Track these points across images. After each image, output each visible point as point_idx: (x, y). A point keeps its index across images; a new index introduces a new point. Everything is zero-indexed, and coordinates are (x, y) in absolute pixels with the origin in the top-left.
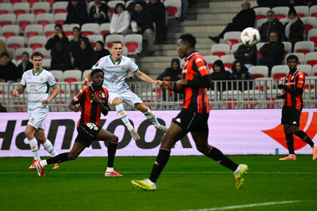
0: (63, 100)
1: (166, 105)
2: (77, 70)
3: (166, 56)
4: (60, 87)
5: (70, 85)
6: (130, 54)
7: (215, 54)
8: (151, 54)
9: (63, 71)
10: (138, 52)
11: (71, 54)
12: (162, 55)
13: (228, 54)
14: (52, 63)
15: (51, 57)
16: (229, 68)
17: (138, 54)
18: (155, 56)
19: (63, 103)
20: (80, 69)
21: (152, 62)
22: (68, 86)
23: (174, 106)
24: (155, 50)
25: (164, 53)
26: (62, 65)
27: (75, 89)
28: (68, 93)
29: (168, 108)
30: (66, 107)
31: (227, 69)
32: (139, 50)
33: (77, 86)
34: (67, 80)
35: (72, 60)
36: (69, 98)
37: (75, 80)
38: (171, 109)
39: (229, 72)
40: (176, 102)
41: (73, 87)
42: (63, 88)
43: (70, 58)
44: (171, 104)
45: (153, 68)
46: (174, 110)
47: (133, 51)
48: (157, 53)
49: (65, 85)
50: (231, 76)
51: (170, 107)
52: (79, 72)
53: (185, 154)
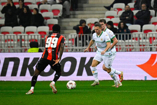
0: (12, 45)
1: (77, 49)
2: (21, 26)
3: (77, 18)
4: (8, 37)
5: (17, 36)
6: (55, 16)
7: (108, 17)
8: (68, 17)
9: (13, 27)
10: (60, 15)
11: (17, 16)
12: (74, 18)
13: (116, 17)
14: (6, 22)
15: (5, 18)
16: (116, 26)
17: (60, 17)
18: (70, 18)
19: (12, 47)
20: (23, 26)
21: (69, 22)
22: (15, 37)
23: (82, 50)
24: (71, 15)
25: (76, 16)
26: (12, 23)
27: (20, 38)
28: (15, 41)
29: (78, 50)
30: (14, 50)
31: (115, 26)
32: (60, 14)
33: (21, 36)
34: (15, 33)
35: (18, 20)
36: (16, 44)
37: (20, 33)
38: (80, 51)
39: (116, 28)
40: (83, 47)
41: (19, 37)
42: (12, 38)
43: (17, 19)
44: (80, 48)
45: (69, 26)
46: (82, 52)
47: (57, 15)
48: (72, 16)
49: (14, 36)
50: (117, 31)
51: (80, 50)
52: (23, 28)
53: (89, 80)
